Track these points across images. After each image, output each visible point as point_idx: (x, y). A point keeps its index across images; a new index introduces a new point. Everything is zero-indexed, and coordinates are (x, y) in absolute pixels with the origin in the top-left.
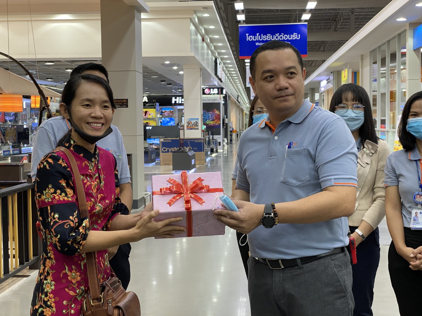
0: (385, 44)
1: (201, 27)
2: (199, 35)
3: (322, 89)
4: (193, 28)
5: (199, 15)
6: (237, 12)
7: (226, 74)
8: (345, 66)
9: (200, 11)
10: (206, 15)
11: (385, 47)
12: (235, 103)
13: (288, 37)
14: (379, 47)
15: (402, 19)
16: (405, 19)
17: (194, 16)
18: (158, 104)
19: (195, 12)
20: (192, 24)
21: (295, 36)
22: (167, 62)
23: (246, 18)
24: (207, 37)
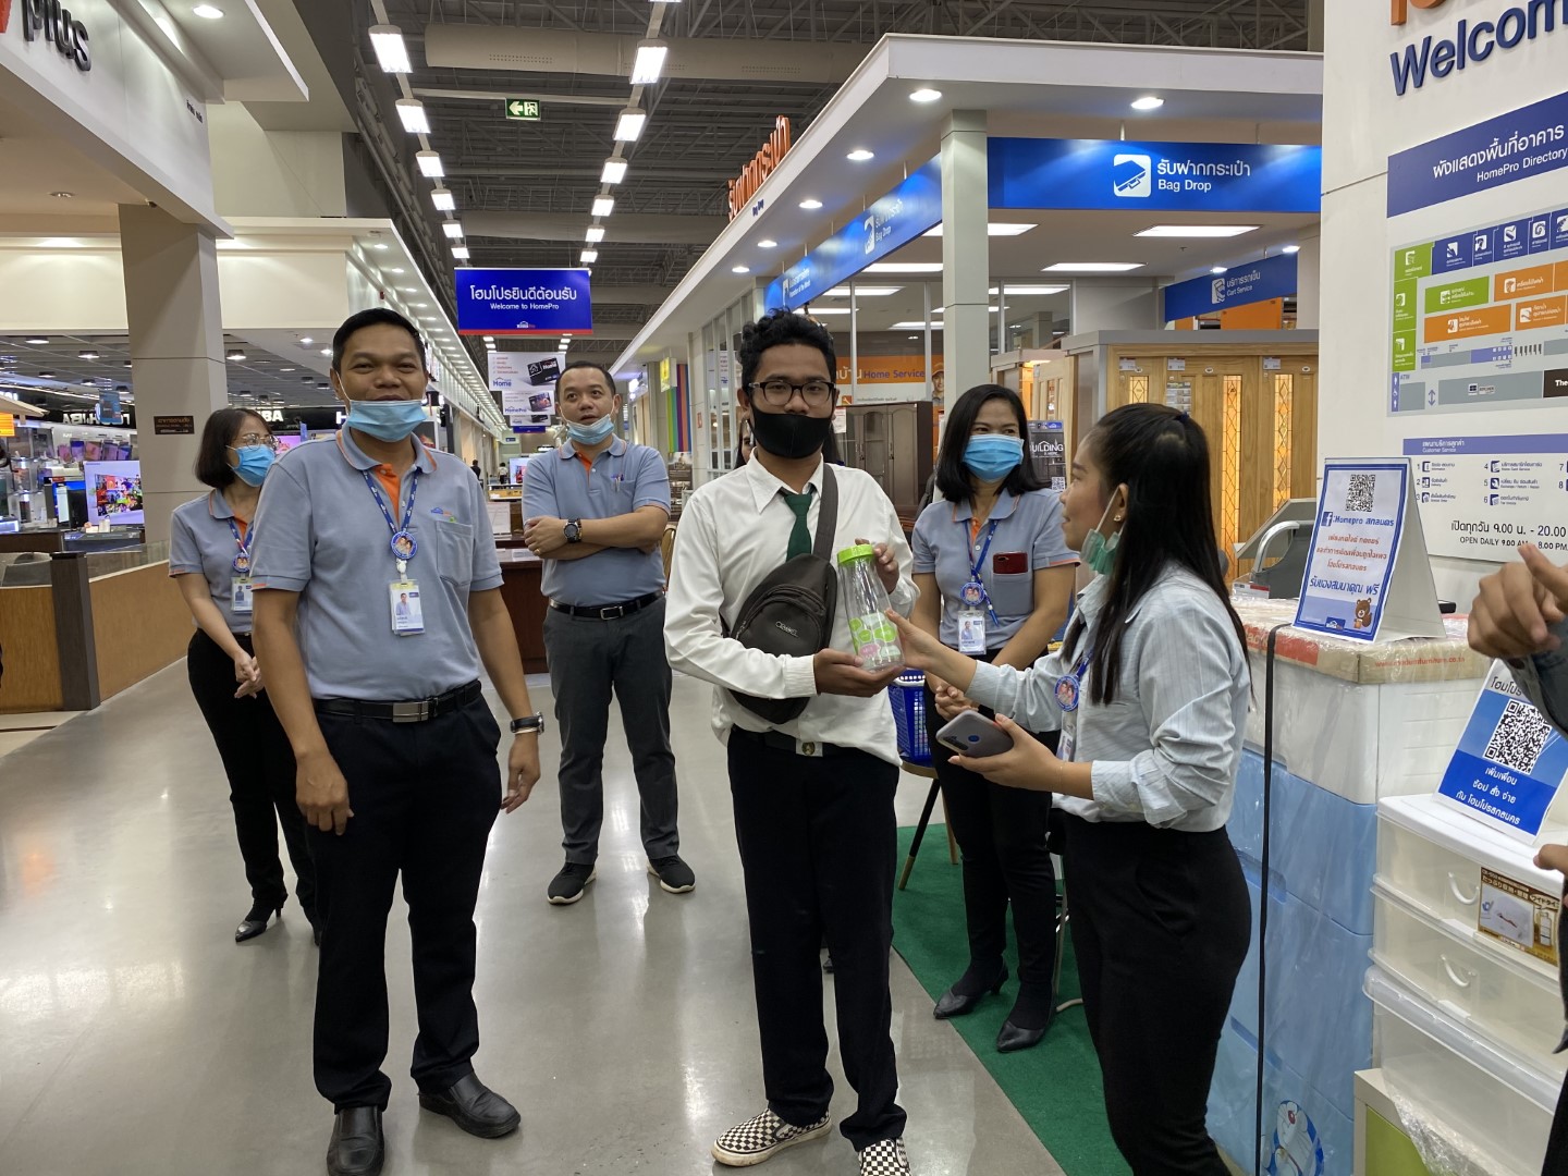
0: (721, 315)
1: (373, 270)
2: (370, 285)
3: (632, 396)
4: (353, 271)
5: (366, 245)
6: (452, 242)
7: (444, 365)
8: (664, 352)
9: (365, 239)
10: (381, 247)
11: (724, 320)
12: (473, 422)
13: (554, 294)
14: (716, 319)
15: (740, 270)
16: (746, 270)
17: (354, 247)
18: (303, 426)
19: (356, 239)
20: (350, 264)
21: (566, 294)
22: (307, 341)
23: (470, 254)
24: (389, 290)
